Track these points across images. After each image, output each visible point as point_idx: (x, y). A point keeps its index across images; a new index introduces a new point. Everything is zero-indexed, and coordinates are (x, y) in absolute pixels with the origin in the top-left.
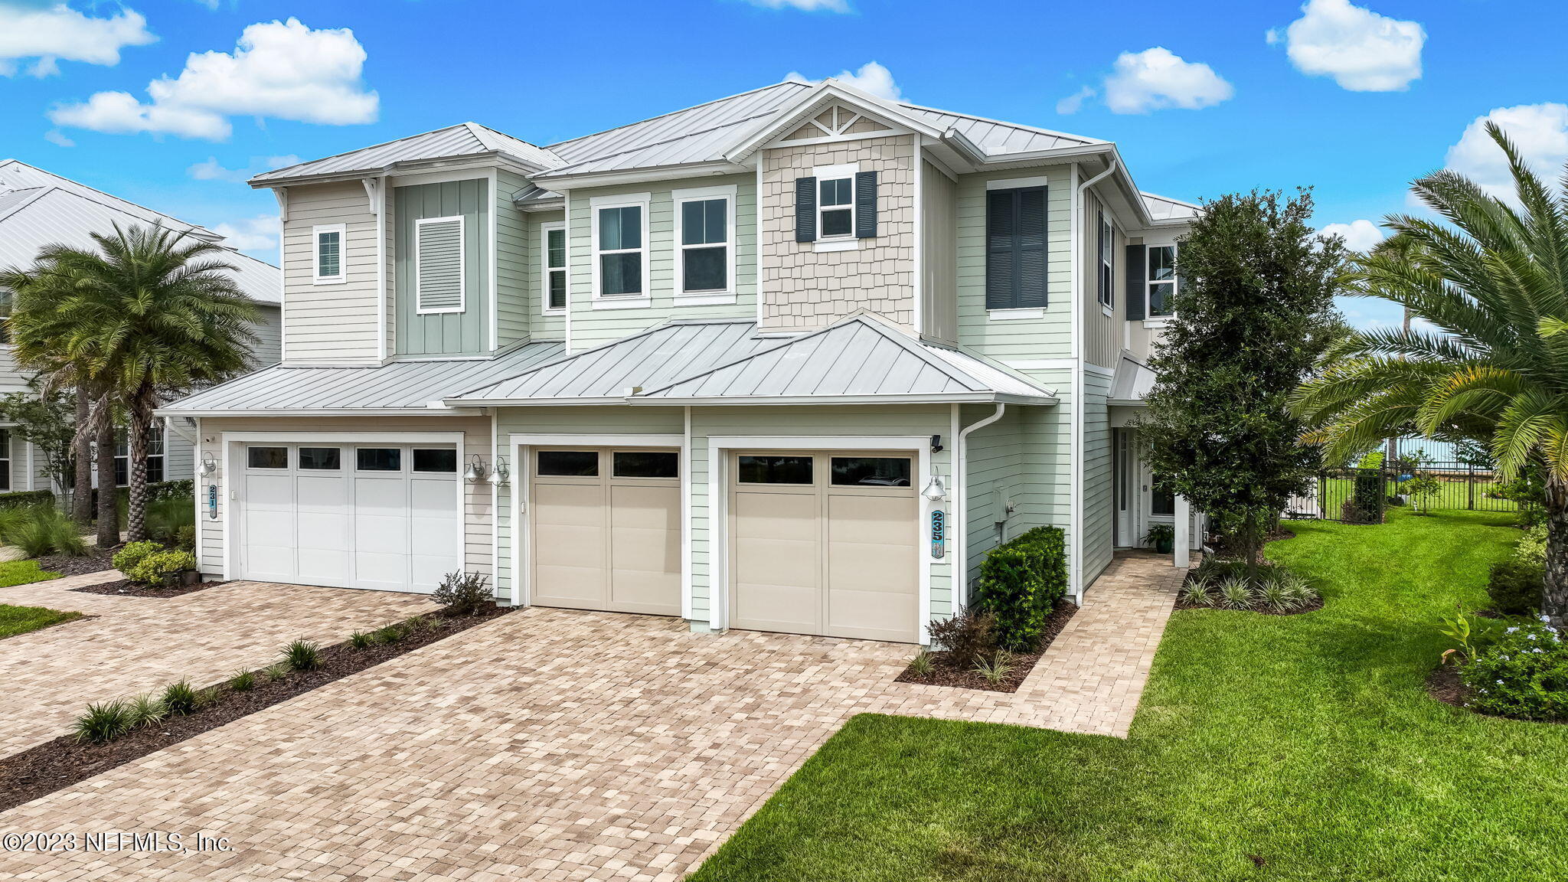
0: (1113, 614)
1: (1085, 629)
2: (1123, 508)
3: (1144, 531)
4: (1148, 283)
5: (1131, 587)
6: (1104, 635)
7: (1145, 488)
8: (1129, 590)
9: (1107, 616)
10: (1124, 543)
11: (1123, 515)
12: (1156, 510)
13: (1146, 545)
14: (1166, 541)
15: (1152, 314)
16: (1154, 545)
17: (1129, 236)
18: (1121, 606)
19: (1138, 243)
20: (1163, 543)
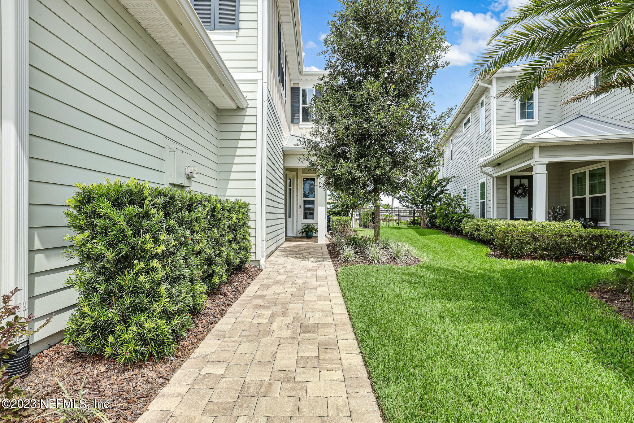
0: (289, 274)
1: (264, 293)
2: (290, 217)
3: (300, 228)
4: (301, 106)
5: (298, 254)
6: (284, 301)
7: (300, 207)
8: (297, 256)
9: (284, 277)
10: (290, 234)
11: (289, 220)
12: (305, 217)
13: (300, 235)
14: (310, 232)
15: (303, 121)
16: (304, 235)
17: (293, 82)
18: (294, 267)
19: (297, 86)
20: (309, 233)
